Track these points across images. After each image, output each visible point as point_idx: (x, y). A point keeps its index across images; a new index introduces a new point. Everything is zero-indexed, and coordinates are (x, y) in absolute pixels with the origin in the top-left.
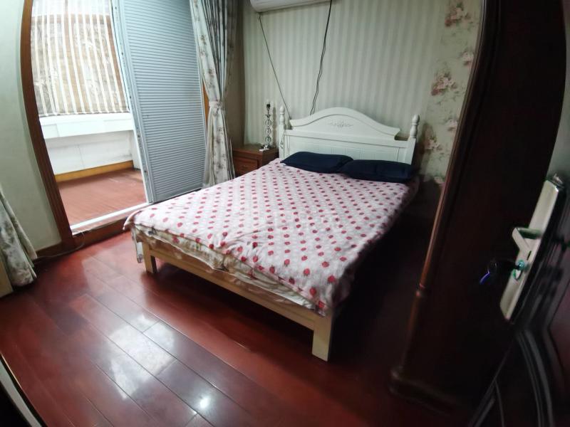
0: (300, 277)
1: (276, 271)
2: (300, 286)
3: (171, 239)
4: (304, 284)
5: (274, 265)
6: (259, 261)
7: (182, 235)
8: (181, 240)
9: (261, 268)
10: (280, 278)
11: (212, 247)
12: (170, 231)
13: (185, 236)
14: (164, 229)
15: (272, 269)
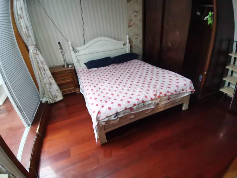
0: (184, 87)
1: (177, 91)
2: (186, 89)
3: (129, 110)
4: (187, 88)
5: (175, 89)
6: (170, 92)
7: (135, 105)
8: (135, 107)
9: (172, 93)
10: (179, 92)
11: (152, 99)
12: (127, 108)
13: (136, 104)
14: (124, 109)
15: (176, 91)
